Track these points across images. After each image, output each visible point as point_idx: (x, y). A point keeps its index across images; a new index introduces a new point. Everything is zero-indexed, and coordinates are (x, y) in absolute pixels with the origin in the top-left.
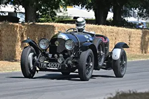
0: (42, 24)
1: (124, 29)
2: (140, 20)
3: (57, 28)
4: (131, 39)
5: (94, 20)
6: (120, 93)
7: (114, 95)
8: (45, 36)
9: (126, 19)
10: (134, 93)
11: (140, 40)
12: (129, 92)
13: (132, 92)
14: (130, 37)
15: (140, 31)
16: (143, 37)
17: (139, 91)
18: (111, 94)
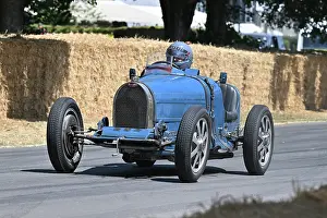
0: (38, 37)
1: (233, 50)
2: (269, 31)
3: (73, 48)
4: (249, 76)
5: (161, 29)
6: (222, 203)
7: (208, 207)
8: (44, 66)
9: (236, 27)
10: (254, 201)
11: (270, 77)
12: (242, 201)
13: (249, 201)
14: (245, 69)
15: (270, 57)
16: (277, 71)
17: (265, 199)
18: (201, 205)
